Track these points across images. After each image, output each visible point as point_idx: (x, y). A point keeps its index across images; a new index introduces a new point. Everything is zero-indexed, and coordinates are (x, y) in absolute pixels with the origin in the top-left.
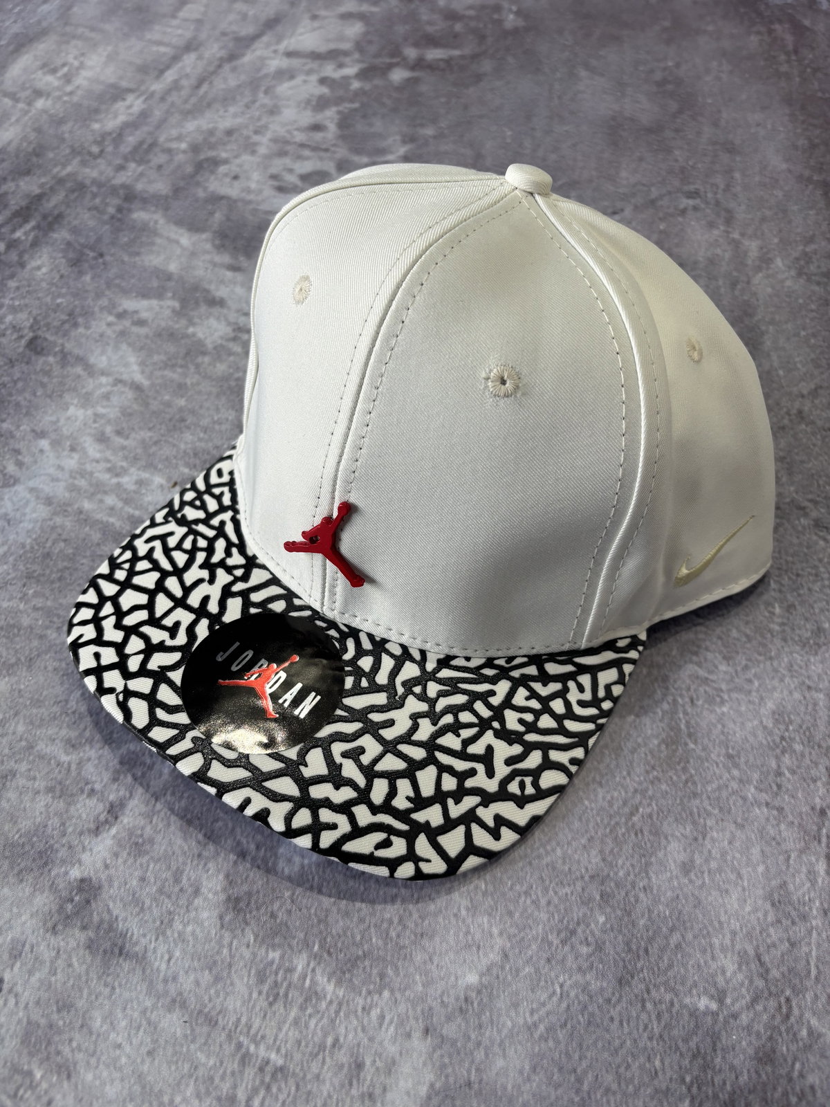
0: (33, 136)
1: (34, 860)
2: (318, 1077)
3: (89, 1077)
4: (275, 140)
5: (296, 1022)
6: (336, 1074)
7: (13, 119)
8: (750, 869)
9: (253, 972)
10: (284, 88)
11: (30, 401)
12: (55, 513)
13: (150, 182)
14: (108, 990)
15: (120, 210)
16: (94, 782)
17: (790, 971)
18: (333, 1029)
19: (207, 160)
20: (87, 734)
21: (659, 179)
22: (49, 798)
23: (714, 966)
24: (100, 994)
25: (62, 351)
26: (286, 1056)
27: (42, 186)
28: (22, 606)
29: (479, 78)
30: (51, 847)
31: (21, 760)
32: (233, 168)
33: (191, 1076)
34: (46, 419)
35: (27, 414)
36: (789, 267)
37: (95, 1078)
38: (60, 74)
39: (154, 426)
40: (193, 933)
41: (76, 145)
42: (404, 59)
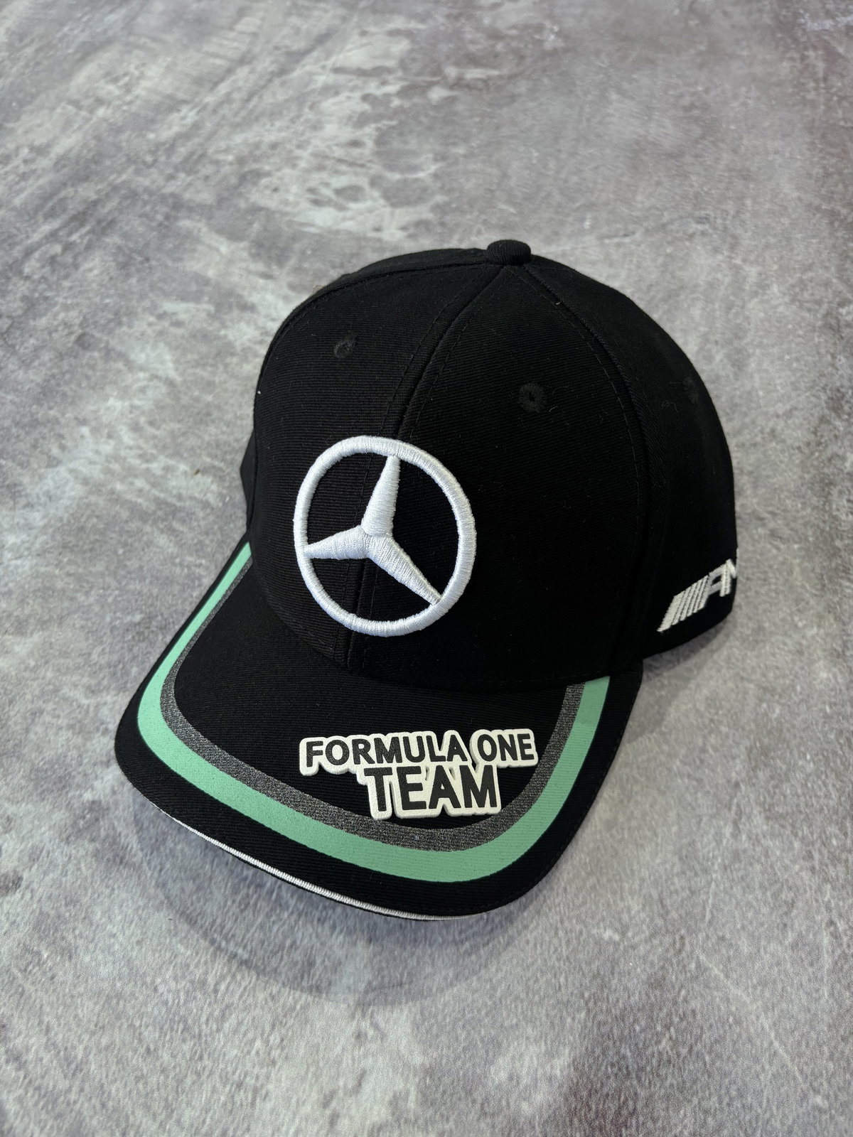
0: (93, 143)
1: (55, 783)
2: (275, 970)
3: (87, 959)
4: (315, 155)
5: (262, 926)
6: (290, 969)
7: (76, 126)
8: (665, 829)
9: (229, 884)
10: (328, 104)
11: (75, 392)
12: (91, 492)
13: (198, 192)
14: (107, 891)
15: (167, 217)
16: (108, 723)
17: (687, 914)
18: (292, 933)
19: (251, 172)
20: (105, 682)
21: (673, 204)
22: (70, 733)
23: (621, 905)
24: (102, 893)
25: (106, 347)
26: (251, 952)
27: (98, 192)
28: (57, 572)
29: (513, 98)
30: (69, 773)
31: (49, 701)
32: (274, 181)
33: (171, 962)
34: (88, 408)
35: (73, 403)
36: (784, 294)
37: (92, 959)
38: (121, 83)
39: (182, 420)
40: (182, 851)
41: (132, 154)
42: (445, 78)
